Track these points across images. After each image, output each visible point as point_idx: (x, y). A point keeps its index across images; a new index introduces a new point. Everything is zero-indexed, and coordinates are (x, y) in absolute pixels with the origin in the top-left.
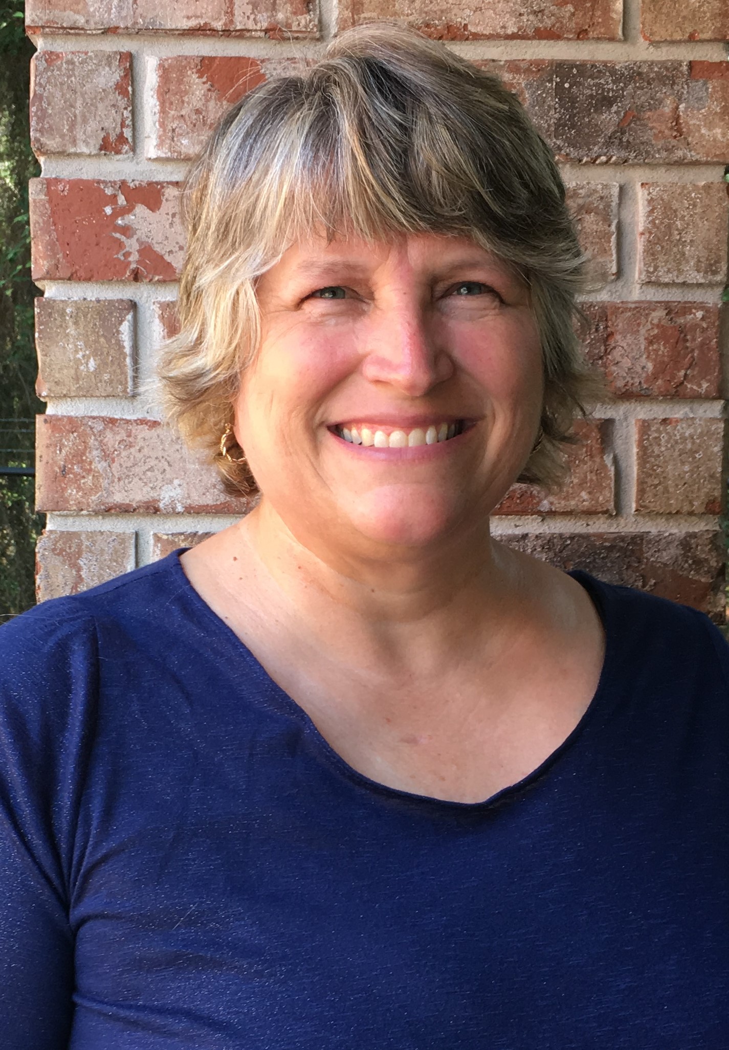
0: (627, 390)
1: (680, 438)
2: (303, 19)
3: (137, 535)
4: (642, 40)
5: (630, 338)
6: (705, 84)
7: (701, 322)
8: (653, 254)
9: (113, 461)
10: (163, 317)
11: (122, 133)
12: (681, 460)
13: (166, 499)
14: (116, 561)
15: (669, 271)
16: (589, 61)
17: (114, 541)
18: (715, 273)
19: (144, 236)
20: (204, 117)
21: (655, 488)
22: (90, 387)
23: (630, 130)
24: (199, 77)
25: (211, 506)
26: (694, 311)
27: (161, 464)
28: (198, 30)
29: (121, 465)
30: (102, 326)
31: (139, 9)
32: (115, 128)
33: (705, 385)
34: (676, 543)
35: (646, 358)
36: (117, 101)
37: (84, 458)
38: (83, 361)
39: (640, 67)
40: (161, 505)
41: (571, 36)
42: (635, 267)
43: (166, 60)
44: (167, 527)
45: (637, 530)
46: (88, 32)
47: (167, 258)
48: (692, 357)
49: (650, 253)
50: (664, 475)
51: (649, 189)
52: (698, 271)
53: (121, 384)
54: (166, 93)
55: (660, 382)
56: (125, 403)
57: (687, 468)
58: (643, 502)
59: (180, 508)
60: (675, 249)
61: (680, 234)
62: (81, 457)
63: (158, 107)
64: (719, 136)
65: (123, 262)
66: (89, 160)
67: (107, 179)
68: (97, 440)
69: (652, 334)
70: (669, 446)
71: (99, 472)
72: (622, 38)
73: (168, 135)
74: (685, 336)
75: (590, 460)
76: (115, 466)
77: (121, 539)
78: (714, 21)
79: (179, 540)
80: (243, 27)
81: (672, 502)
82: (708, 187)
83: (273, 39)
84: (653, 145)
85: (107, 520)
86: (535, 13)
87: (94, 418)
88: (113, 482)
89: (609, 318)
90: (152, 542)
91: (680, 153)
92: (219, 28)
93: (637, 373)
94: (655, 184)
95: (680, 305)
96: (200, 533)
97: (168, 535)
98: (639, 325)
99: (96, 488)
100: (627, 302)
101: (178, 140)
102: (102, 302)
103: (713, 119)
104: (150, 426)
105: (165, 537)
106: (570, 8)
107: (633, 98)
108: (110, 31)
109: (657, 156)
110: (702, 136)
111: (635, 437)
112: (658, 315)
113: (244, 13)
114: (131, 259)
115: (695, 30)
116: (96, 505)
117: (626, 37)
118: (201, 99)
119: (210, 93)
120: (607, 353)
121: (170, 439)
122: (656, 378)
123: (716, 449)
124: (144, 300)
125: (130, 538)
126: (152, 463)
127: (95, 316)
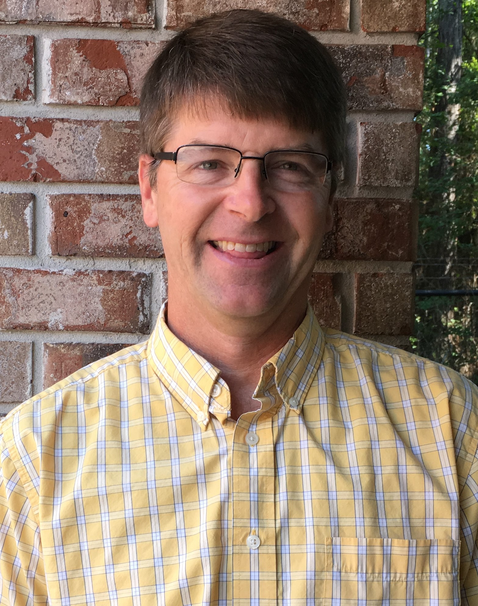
0: (350, 254)
1: (385, 286)
2: (145, 16)
3: (33, 344)
4: (362, 31)
5: (352, 222)
6: (402, 59)
7: (398, 212)
8: (367, 168)
9: (19, 297)
10: (52, 205)
11: (28, 87)
12: (385, 300)
13: (52, 321)
14: (20, 361)
15: (378, 179)
16: (327, 44)
17: (18, 347)
18: (407, 180)
19: (40, 153)
20: (80, 78)
21: (368, 318)
22: (5, 249)
23: (354, 88)
24: (77, 52)
25: (81, 326)
26: (394, 204)
27: (49, 299)
28: (78, 22)
29: (23, 299)
30: (13, 210)
31: (40, 9)
32: (23, 85)
33: (401, 252)
35: (363, 234)
36: (25, 66)
39: (361, 48)
40: (49, 325)
41: (316, 28)
42: (356, 176)
43: (56, 41)
44: (53, 339)
46: (7, 23)
47: (55, 167)
48: (393, 234)
49: (365, 166)
50: (374, 309)
51: (365, 127)
52: (397, 179)
53: (24, 247)
54: (56, 62)
55: (371, 250)
56: (26, 259)
57: (388, 305)
58: (360, 326)
59: (61, 327)
60: (382, 165)
61: (385, 155)
63: (51, 71)
64: (411, 93)
65: (27, 169)
66: (6, 104)
67: (18, 116)
68: (9, 283)
69: (367, 219)
70: (377, 291)
71: (9, 303)
72: (349, 30)
73: (58, 89)
74: (388, 220)
75: (326, 300)
76: (20, 299)
77: (24, 347)
78: (408, 20)
79: (60, 347)
80: (106, 21)
81: (379, 327)
82: (404, 125)
83: (125, 28)
84: (368, 98)
85: (14, 334)
86: (293, 13)
87: (7, 269)
88: (18, 310)
89: (339, 208)
90: (43, 348)
91: (385, 104)
92: (91, 21)
93: (357, 244)
94: (369, 123)
95: (385, 201)
96: (74, 343)
97: (53, 344)
98: (358, 213)
99: (8, 313)
100: (351, 199)
101: (63, 92)
102: (13, 195)
103: (407, 82)
104: (42, 274)
105: (51, 346)
106: (316, 10)
107: (356, 68)
108: (21, 22)
109: (371, 105)
110: (400, 92)
111: (355, 285)
112: (370, 207)
113: (107, 12)
114: (32, 167)
115: (396, 26)
116: (7, 325)
117: (352, 29)
118: (78, 66)
119: (84, 63)
120: (337, 231)
121: (56, 283)
122: (369, 248)
123: (407, 293)
124: (40, 193)
125: (29, 346)
126: (44, 299)
127: (8, 204)
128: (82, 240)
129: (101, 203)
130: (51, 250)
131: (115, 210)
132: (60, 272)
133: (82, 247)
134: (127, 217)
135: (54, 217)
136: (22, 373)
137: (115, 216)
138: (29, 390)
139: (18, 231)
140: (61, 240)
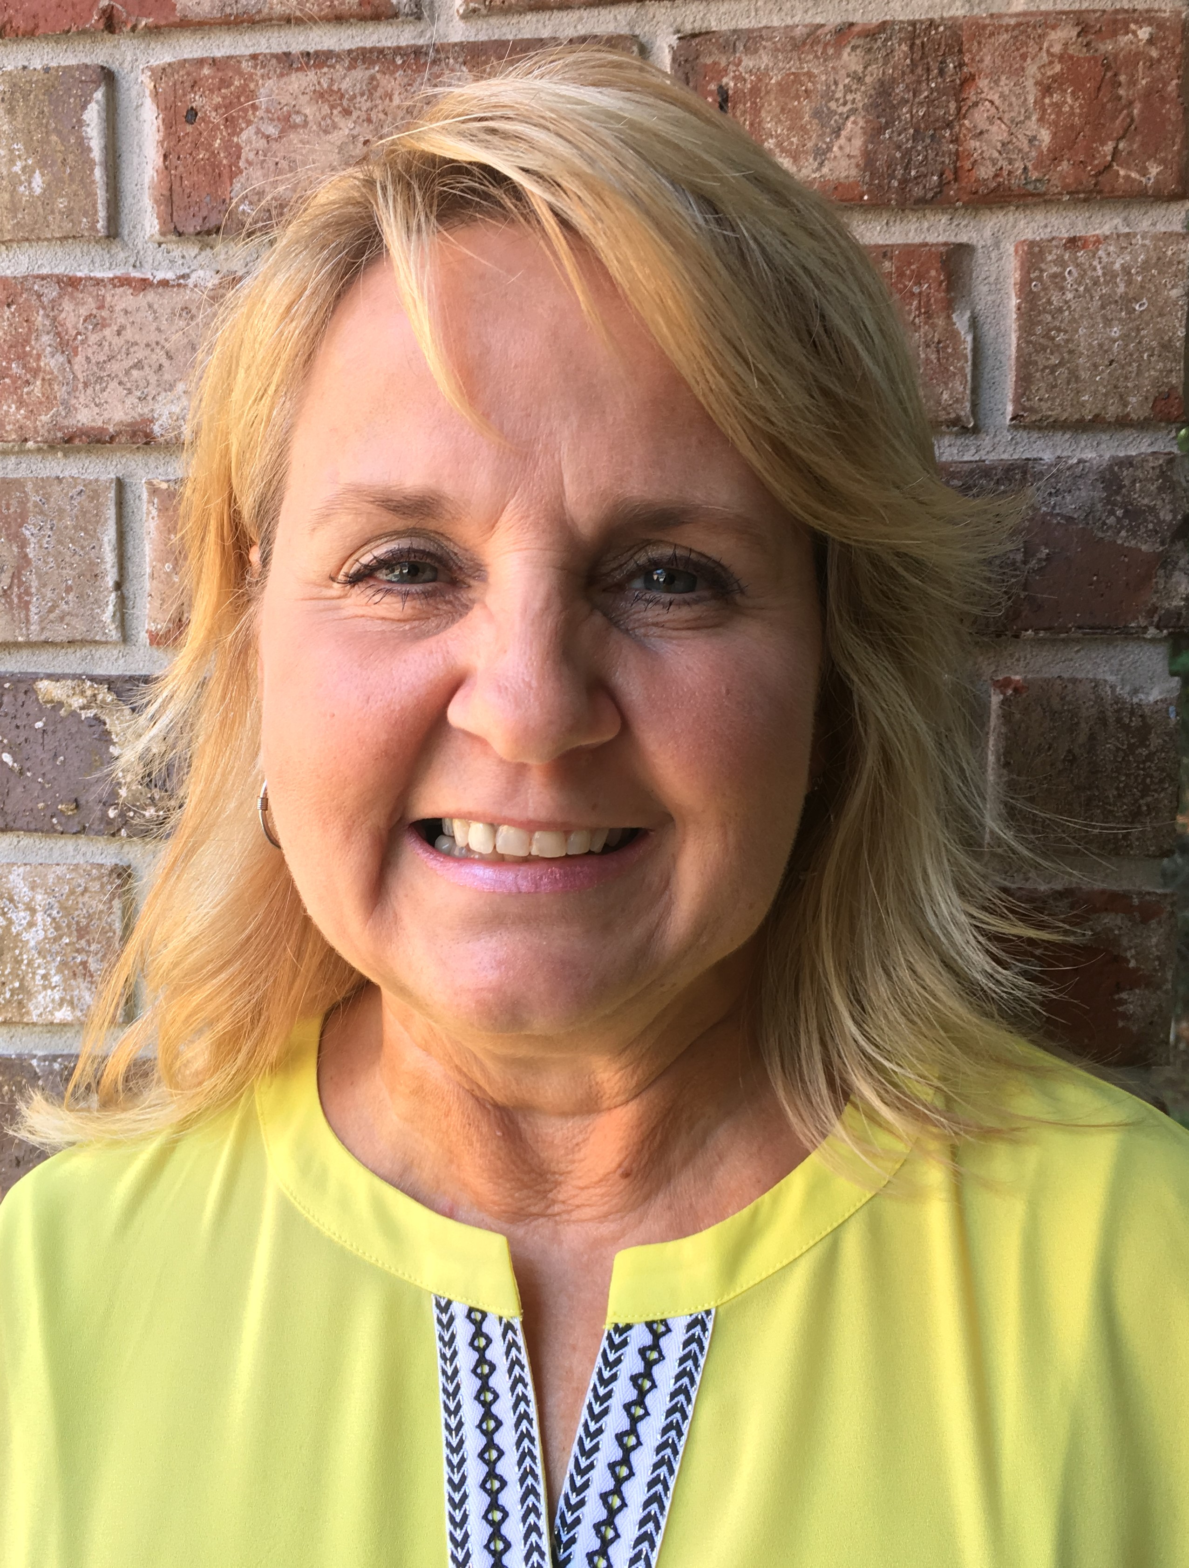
0: (999, 185)
1: (1104, 274)
3: (119, 483)
5: (1006, 85)
7: (1147, 49)
9: (76, 354)
10: (157, 93)
12: (1104, 317)
13: (164, 418)
14: (85, 530)
17: (79, 494)
21: (1052, 372)
22: (36, 223)
26: (1133, 26)
27: (154, 356)
29: (87, 358)
30: (53, 115)
33: (1154, 170)
34: (1092, 477)
35: (1040, 119)
37: (28, 349)
38: (23, 178)
40: (156, 429)
45: (1016, 457)
48: (1130, 115)
50: (1070, 346)
53: (86, 214)
55: (1065, 166)
56: (96, 251)
57: (1116, 331)
58: (1028, 400)
62: (24, 346)
68: (48, 316)
69: (1049, 73)
70: (1082, 289)
71: (52, 373)
74: (1116, 75)
75: (926, 323)
76: (79, 359)
77: (92, 491)
81: (1086, 398)
85: (71, 459)
87: (43, 278)
88: (75, 389)
89: (966, 46)
90: (145, 496)
93: (1020, 151)
95: (1105, 17)
97: (168, 481)
98: (1024, 57)
99: (49, 400)
100: (1000, 16)
102: (53, 72)
104: (135, 288)
111: (1013, 277)
112: (1062, 36)
116: (49, 431)
120: (960, 115)
121: (169, 311)
122: (1056, 160)
123: (1175, 293)
124: (127, 66)
125: (108, 488)
126: (140, 355)
127: (41, 97)
128: (237, 186)
129: (285, 79)
130: (156, 222)
131: (322, 95)
132: (182, 281)
133: (237, 206)
134: (355, 114)
135: (162, 128)
136: (92, 564)
137: (324, 112)
138: (111, 608)
139: (68, 171)
140: (180, 190)
